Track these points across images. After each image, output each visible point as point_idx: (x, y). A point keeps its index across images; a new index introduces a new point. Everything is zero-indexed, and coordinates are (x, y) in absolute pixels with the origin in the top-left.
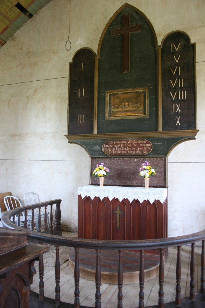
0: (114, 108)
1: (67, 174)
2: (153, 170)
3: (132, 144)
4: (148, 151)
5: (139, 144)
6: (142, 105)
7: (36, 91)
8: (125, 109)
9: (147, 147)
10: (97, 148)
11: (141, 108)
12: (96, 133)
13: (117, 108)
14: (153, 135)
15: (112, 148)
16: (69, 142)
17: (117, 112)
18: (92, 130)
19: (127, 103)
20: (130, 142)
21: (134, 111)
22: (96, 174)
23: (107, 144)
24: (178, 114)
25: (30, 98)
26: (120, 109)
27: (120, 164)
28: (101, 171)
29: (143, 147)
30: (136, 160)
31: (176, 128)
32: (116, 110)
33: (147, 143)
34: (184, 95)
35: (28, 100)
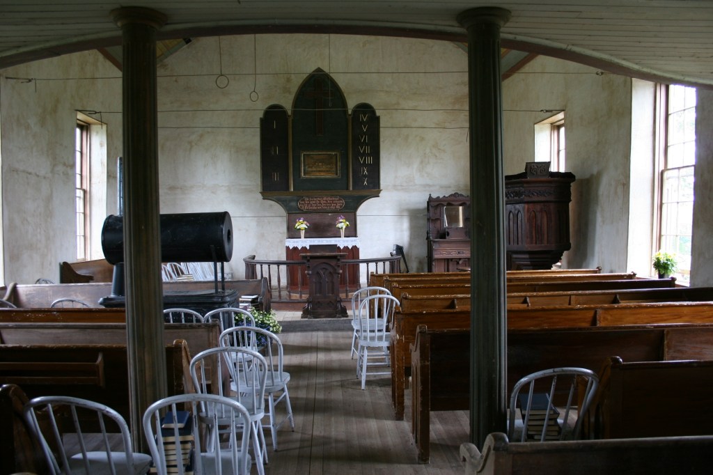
0: (309, 167)
1: (247, 230)
2: (348, 223)
3: (326, 201)
4: (341, 206)
5: (333, 201)
6: (334, 167)
7: (201, 136)
8: (318, 169)
9: (340, 204)
10: (293, 204)
11: (334, 169)
12: (292, 190)
13: (312, 167)
14: (345, 193)
15: (308, 204)
16: (264, 199)
17: (312, 171)
18: (287, 188)
19: (320, 164)
20: (325, 199)
21: (327, 171)
22: (298, 228)
23: (303, 200)
24: (365, 176)
25: (193, 144)
26: (314, 169)
27: (317, 218)
28: (302, 225)
29: (336, 203)
30: (330, 214)
31: (364, 187)
32: (310, 169)
33: (339, 200)
34: (369, 160)
35: (192, 147)
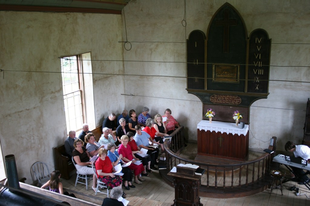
0: (218, 74)
1: (184, 106)
2: (241, 116)
3: (229, 98)
4: (239, 103)
5: (233, 98)
6: (236, 75)
7: (157, 46)
8: (224, 76)
9: (238, 101)
10: (207, 98)
11: (235, 77)
12: (206, 89)
13: (220, 75)
14: (241, 93)
15: (216, 99)
16: (188, 93)
17: (220, 77)
18: (203, 88)
19: (226, 72)
20: (228, 96)
21: (230, 78)
22: (207, 116)
23: (213, 96)
24: (257, 83)
25: (153, 51)
26: (222, 76)
27: (222, 109)
29: (236, 100)
30: (231, 107)
31: (256, 91)
32: (219, 76)
33: (238, 98)
34: (261, 72)
35: (152, 52)
